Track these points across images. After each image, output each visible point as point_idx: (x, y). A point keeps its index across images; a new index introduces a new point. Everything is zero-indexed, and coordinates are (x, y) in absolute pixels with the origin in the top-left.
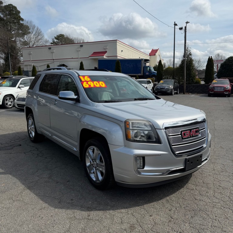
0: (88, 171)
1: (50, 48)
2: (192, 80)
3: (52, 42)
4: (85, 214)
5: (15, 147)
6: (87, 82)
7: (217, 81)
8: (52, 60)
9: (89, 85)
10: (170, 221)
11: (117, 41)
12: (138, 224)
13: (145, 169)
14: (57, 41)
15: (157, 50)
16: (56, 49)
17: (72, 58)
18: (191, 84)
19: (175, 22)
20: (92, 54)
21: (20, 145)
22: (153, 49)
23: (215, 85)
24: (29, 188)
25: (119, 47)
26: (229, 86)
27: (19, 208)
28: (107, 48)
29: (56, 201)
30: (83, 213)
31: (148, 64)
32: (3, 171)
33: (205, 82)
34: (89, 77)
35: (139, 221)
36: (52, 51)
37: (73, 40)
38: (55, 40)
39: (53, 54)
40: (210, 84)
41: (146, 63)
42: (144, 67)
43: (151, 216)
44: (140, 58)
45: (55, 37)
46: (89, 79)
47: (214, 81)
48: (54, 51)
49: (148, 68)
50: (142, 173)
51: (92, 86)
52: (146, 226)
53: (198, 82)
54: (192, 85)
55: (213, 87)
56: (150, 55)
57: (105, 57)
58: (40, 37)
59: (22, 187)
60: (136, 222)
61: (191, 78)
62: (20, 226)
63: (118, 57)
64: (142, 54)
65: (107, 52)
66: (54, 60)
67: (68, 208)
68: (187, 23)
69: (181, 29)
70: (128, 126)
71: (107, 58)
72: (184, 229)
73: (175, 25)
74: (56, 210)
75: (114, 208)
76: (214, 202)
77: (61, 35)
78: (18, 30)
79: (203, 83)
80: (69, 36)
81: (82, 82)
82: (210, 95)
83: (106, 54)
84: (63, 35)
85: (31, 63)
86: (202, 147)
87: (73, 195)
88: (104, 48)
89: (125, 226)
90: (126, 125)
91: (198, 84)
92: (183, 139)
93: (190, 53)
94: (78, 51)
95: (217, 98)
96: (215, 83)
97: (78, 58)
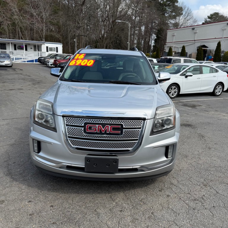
3: (204, 22)
8: (194, 41)
17: (215, 38)
38: (208, 20)
39: (196, 34)
45: (208, 16)
48: (197, 31)
58: (188, 18)
66: (196, 41)
77: (215, 13)
78: (172, 12)
84: (218, 13)
85: (173, 44)
94: (223, 30)
97: (222, 38)
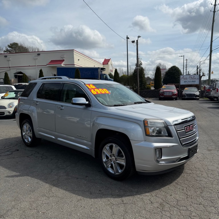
0: (106, 166)
1: (6, 56)
2: (144, 86)
3: (5, 50)
4: (119, 200)
5: (13, 152)
6: (94, 89)
7: (165, 87)
8: (9, 68)
9: (96, 92)
10: (187, 198)
11: (74, 51)
12: (165, 202)
13: (162, 158)
14: (11, 49)
15: (109, 60)
16: (11, 57)
17: (29, 66)
18: (143, 90)
19: (127, 36)
20: (50, 62)
21: (18, 150)
22: (105, 59)
23: (164, 90)
24: (54, 185)
25: (76, 57)
26: (176, 91)
27: (58, 202)
28: (64, 57)
29: (87, 193)
30: (117, 199)
31: (103, 72)
32: (18, 174)
33: (154, 88)
34: (94, 85)
35: (164, 200)
36: (8, 59)
37: (27, 49)
38: (9, 49)
39: (10, 62)
40: (160, 90)
41: (102, 71)
42: (101, 75)
43: (171, 195)
44: (94, 66)
45: (8, 45)
46: (94, 87)
47: (163, 87)
48: (10, 59)
49: (105, 76)
50: (161, 162)
51: (99, 93)
52: (172, 203)
53: (149, 88)
54: (145, 90)
55: (163, 92)
56: (103, 64)
57: (62, 65)
59: (47, 186)
60: (163, 201)
61: (143, 85)
62: (70, 215)
63: (75, 65)
64: (96, 63)
65: (65, 60)
66: (11, 68)
67: (101, 197)
68: (139, 37)
69: (133, 42)
70: (146, 124)
71: (64, 66)
72: (201, 201)
73: (128, 38)
74: (92, 200)
75: (138, 193)
76: (210, 181)
77: (14, 43)
79: (153, 88)
80: (23, 44)
81: (90, 90)
82: (161, 99)
83: (64, 62)
84: (17, 43)
86: (196, 139)
87: (98, 187)
88: (62, 56)
89: (156, 205)
90: (145, 124)
91: (149, 90)
92: (186, 133)
93: (141, 63)
94: (35, 59)
95: (166, 101)
96: (164, 89)
97: (35, 66)
